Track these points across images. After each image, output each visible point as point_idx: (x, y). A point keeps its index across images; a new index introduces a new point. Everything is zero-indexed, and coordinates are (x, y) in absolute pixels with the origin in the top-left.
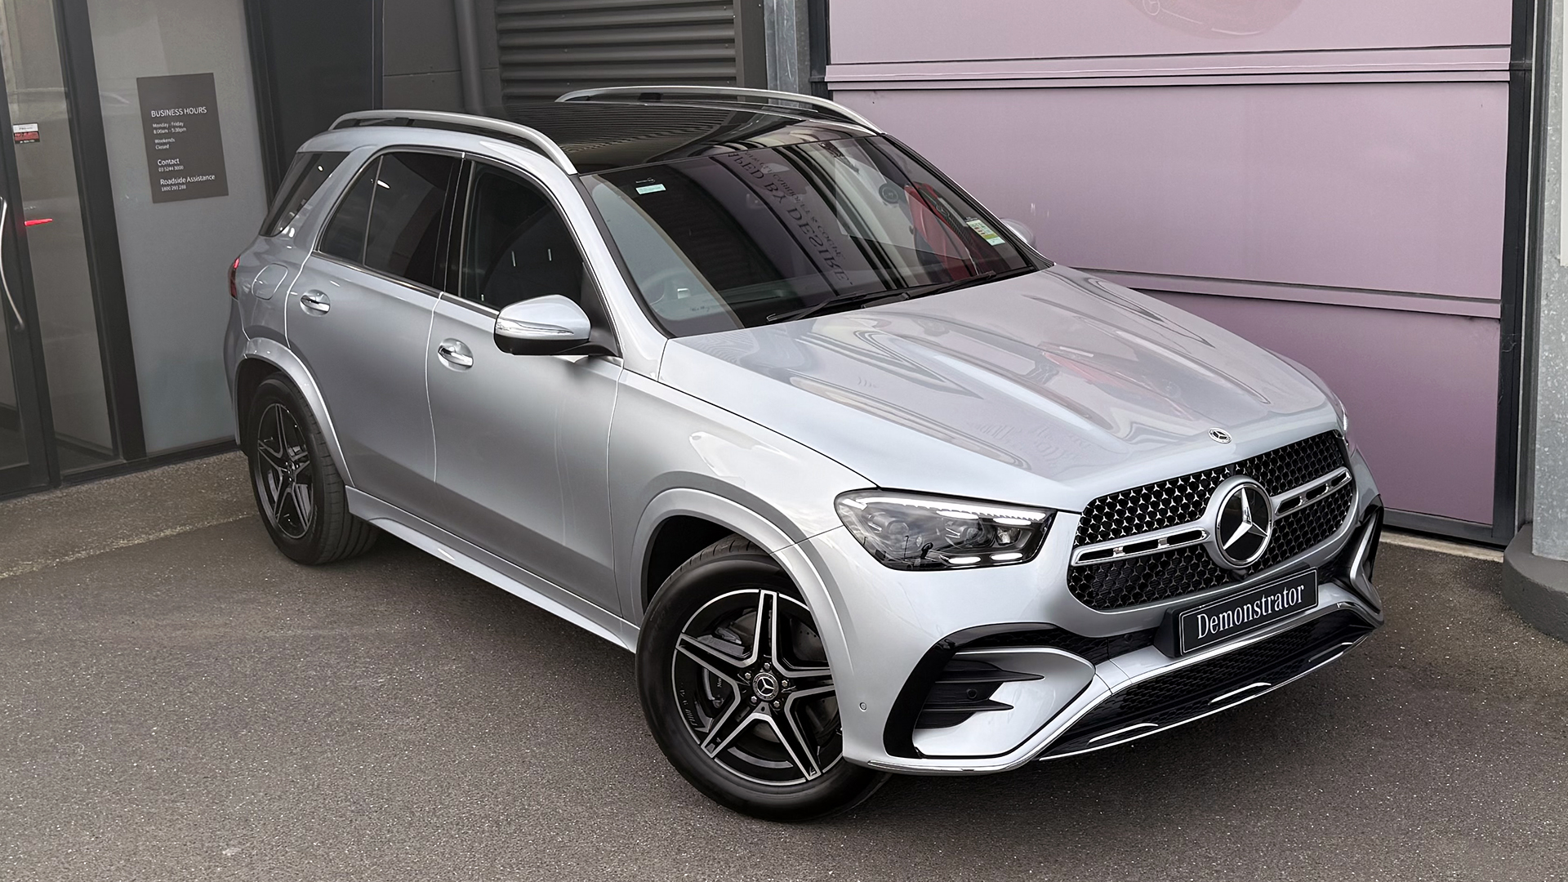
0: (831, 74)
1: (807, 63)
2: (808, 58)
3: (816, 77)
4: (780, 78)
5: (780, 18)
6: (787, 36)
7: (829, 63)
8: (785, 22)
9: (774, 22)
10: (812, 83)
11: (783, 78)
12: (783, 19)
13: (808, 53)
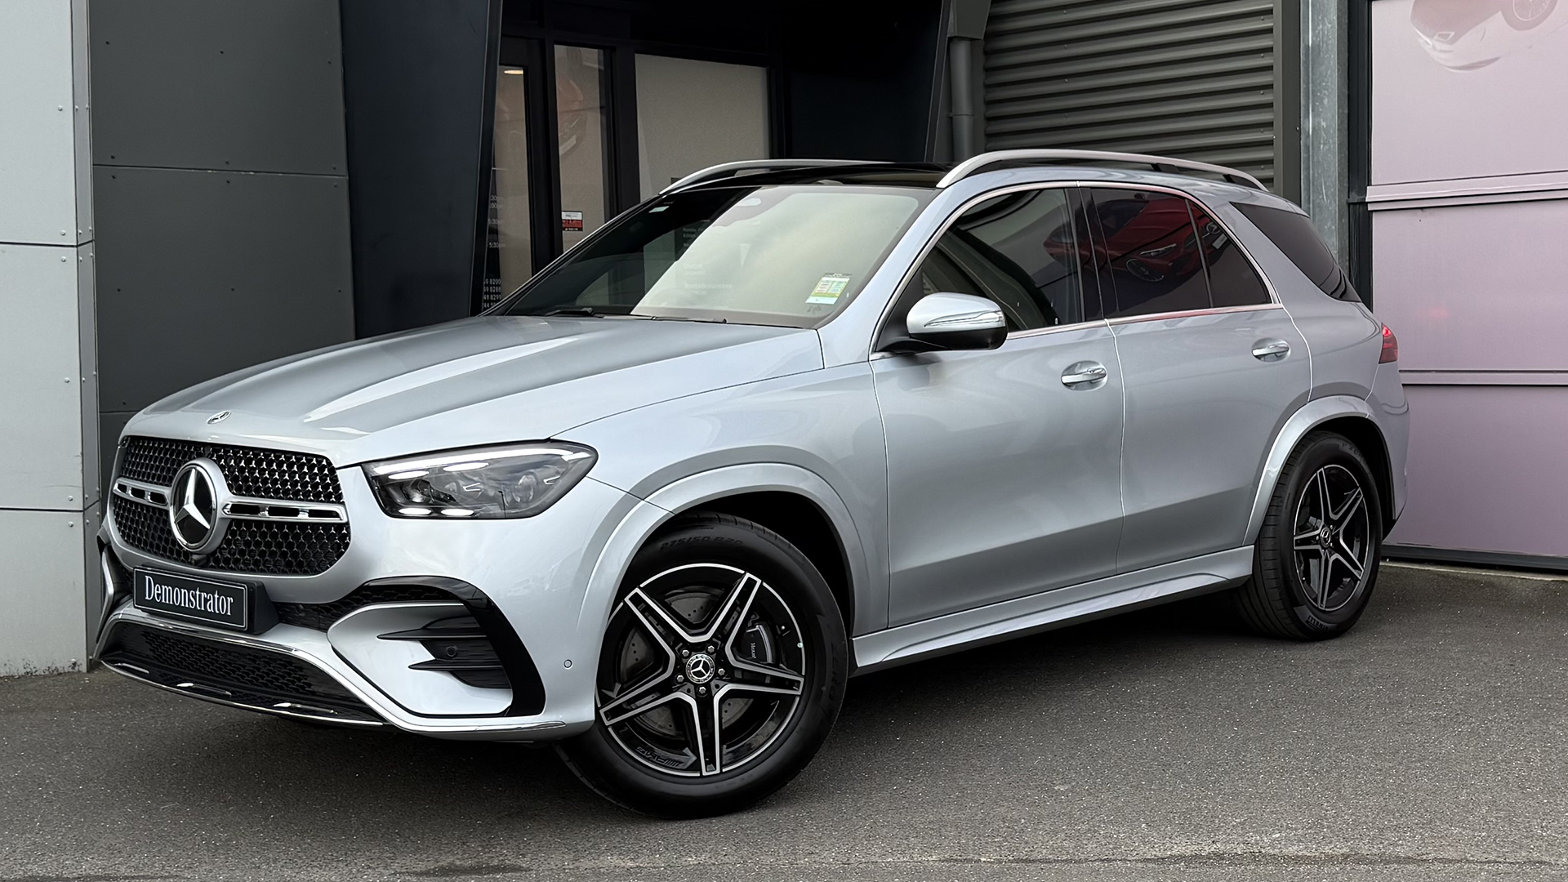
0: (1372, 194)
1: (1346, 185)
2: (1347, 180)
3: (1355, 198)
4: (1313, 201)
5: (1316, 144)
6: (1323, 160)
7: (1370, 184)
8: (1322, 146)
9: (1309, 147)
10: (1349, 204)
11: (1318, 201)
12: (1320, 143)
13: (1347, 175)
